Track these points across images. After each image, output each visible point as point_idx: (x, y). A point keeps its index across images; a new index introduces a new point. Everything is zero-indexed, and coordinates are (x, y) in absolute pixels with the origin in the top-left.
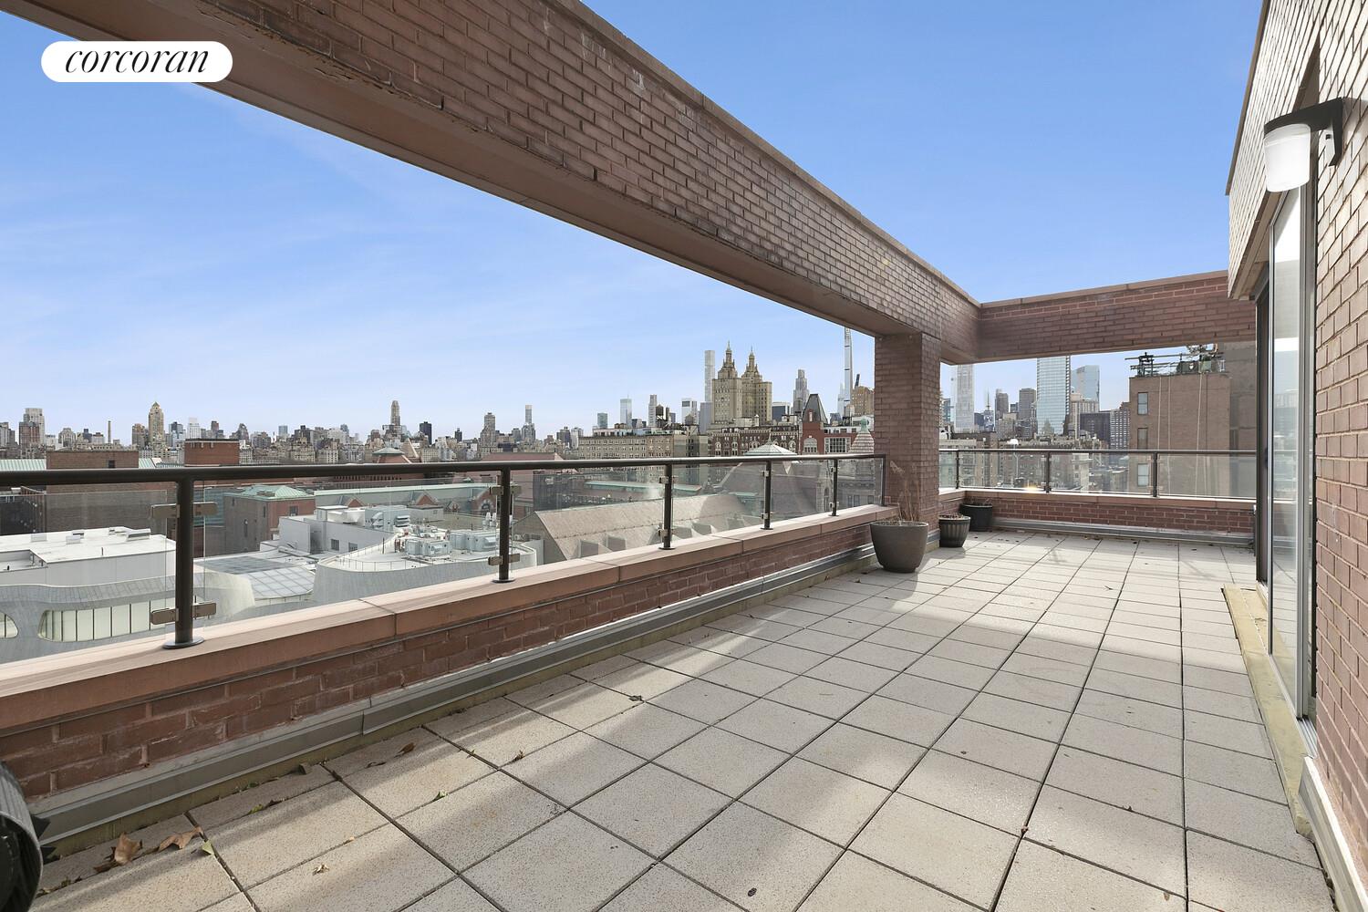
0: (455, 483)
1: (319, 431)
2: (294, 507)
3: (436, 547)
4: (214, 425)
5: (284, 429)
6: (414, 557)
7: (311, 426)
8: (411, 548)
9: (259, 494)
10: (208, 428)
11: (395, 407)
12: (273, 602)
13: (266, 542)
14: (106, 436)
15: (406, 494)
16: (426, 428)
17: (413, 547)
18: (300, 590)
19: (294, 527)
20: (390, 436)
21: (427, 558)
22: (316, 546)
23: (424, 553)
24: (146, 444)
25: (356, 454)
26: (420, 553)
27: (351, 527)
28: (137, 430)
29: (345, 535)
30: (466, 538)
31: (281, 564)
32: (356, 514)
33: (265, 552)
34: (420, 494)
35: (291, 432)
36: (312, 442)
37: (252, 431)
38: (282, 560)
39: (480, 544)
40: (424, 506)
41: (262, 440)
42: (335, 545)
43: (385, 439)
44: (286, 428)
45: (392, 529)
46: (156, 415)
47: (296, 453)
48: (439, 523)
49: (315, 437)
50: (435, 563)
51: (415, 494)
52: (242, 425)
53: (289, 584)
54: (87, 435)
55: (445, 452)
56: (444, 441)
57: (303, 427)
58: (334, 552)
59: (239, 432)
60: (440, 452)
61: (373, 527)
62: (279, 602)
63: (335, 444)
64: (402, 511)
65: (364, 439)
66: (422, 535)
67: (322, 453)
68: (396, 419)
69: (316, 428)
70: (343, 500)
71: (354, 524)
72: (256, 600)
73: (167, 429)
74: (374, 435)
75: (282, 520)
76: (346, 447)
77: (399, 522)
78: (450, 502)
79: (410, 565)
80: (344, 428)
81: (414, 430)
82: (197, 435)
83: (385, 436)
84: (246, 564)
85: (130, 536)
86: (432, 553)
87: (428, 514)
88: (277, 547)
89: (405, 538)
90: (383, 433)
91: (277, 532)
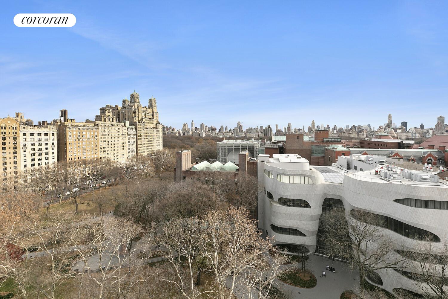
0: (413, 149)
1: (359, 127)
2: (343, 153)
3: (394, 176)
4: (328, 126)
5: (348, 126)
6: (384, 178)
7: (357, 125)
8: (382, 174)
9: (333, 148)
10: (326, 127)
11: (390, 116)
12: (330, 183)
13: (333, 163)
14: (303, 130)
15: (388, 152)
16: (405, 124)
17: (383, 173)
18: (339, 182)
19: (342, 160)
20: (387, 128)
21: (389, 180)
22: (349, 167)
23: (388, 177)
24: (311, 132)
25: (373, 135)
26: (386, 177)
27: (361, 162)
28: (309, 127)
29: (359, 165)
30: (411, 174)
31: (336, 172)
32: (363, 157)
33: (333, 167)
34: (394, 152)
35: (350, 127)
36: (357, 130)
37: (338, 127)
38: (336, 170)
39: (418, 178)
40: (396, 157)
41: (341, 130)
42: (355, 168)
43: (385, 129)
44: (349, 126)
45: (377, 165)
46: (313, 124)
47: (351, 134)
48: (399, 165)
49: (358, 129)
50: (394, 183)
51: (392, 152)
52: (335, 126)
53: (336, 179)
54: (299, 130)
55: (414, 134)
56: (414, 129)
57: (354, 126)
58: (355, 170)
59: (334, 128)
60: (411, 134)
61: (369, 163)
62: (333, 184)
63: (365, 131)
64: (383, 158)
65: (376, 129)
66: (390, 169)
67: (360, 135)
68: (390, 122)
69: (358, 126)
70: (361, 152)
71: (362, 161)
72: (325, 182)
73: (316, 127)
74: (381, 127)
75: (339, 157)
76: (369, 132)
77: (381, 163)
78: (410, 156)
79: (381, 181)
80: (369, 125)
81: (399, 125)
82: (323, 129)
83: (385, 128)
84: (326, 170)
85: (298, 157)
86: (392, 178)
87: (395, 161)
88: (336, 166)
89: (380, 170)
90: (384, 127)
91: (337, 160)
